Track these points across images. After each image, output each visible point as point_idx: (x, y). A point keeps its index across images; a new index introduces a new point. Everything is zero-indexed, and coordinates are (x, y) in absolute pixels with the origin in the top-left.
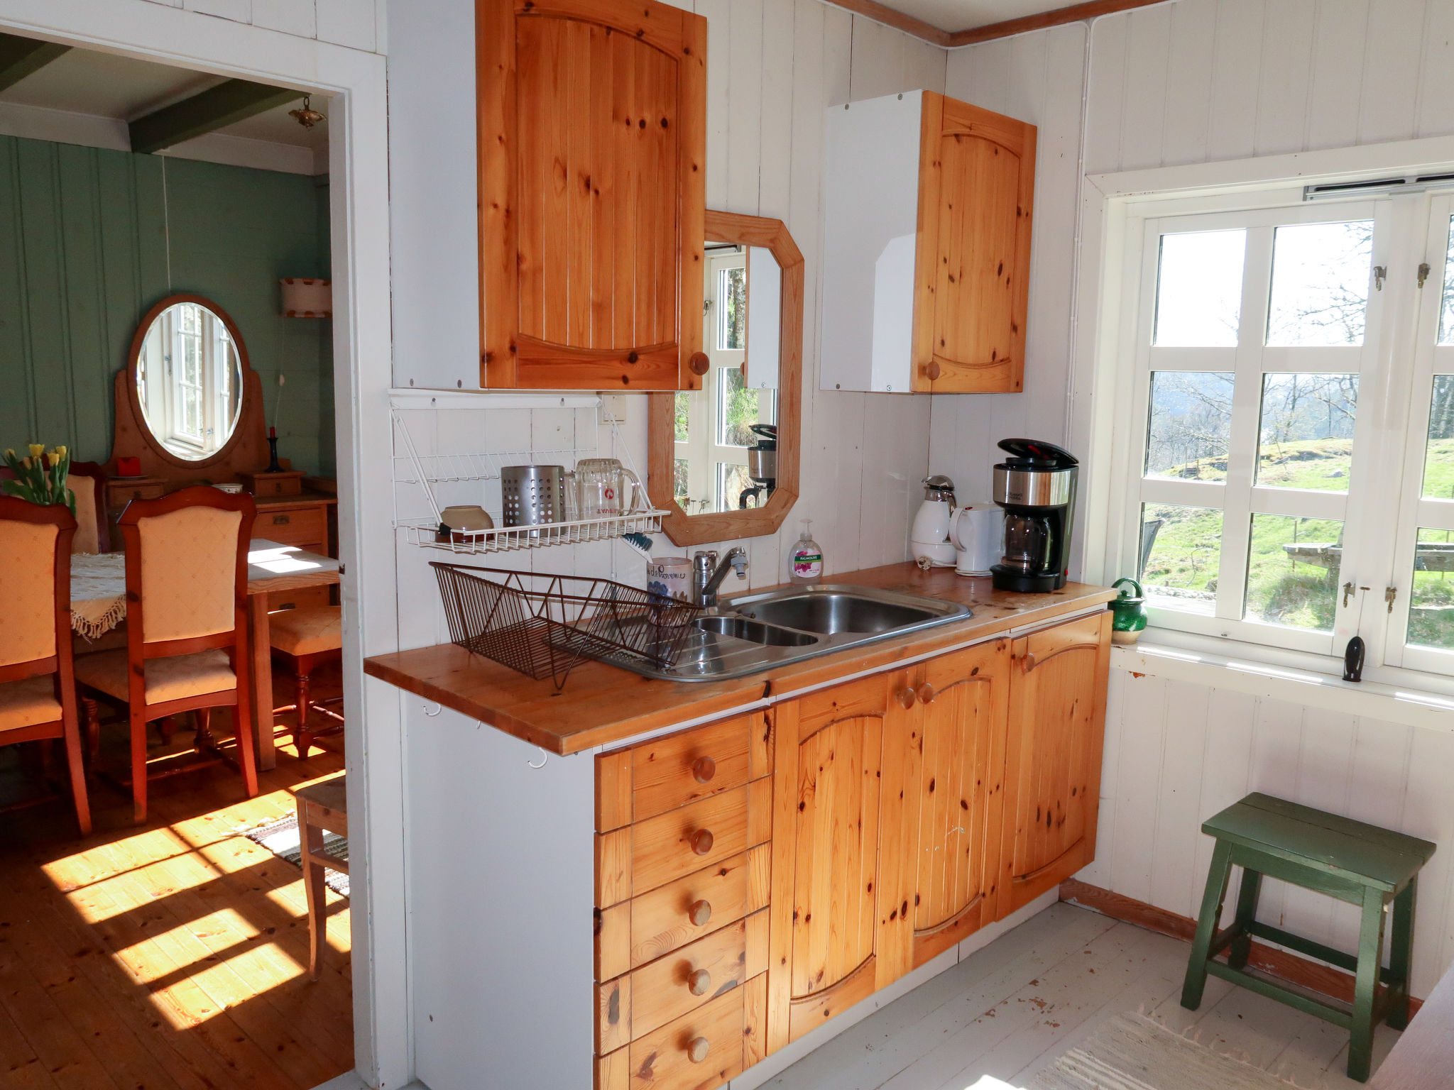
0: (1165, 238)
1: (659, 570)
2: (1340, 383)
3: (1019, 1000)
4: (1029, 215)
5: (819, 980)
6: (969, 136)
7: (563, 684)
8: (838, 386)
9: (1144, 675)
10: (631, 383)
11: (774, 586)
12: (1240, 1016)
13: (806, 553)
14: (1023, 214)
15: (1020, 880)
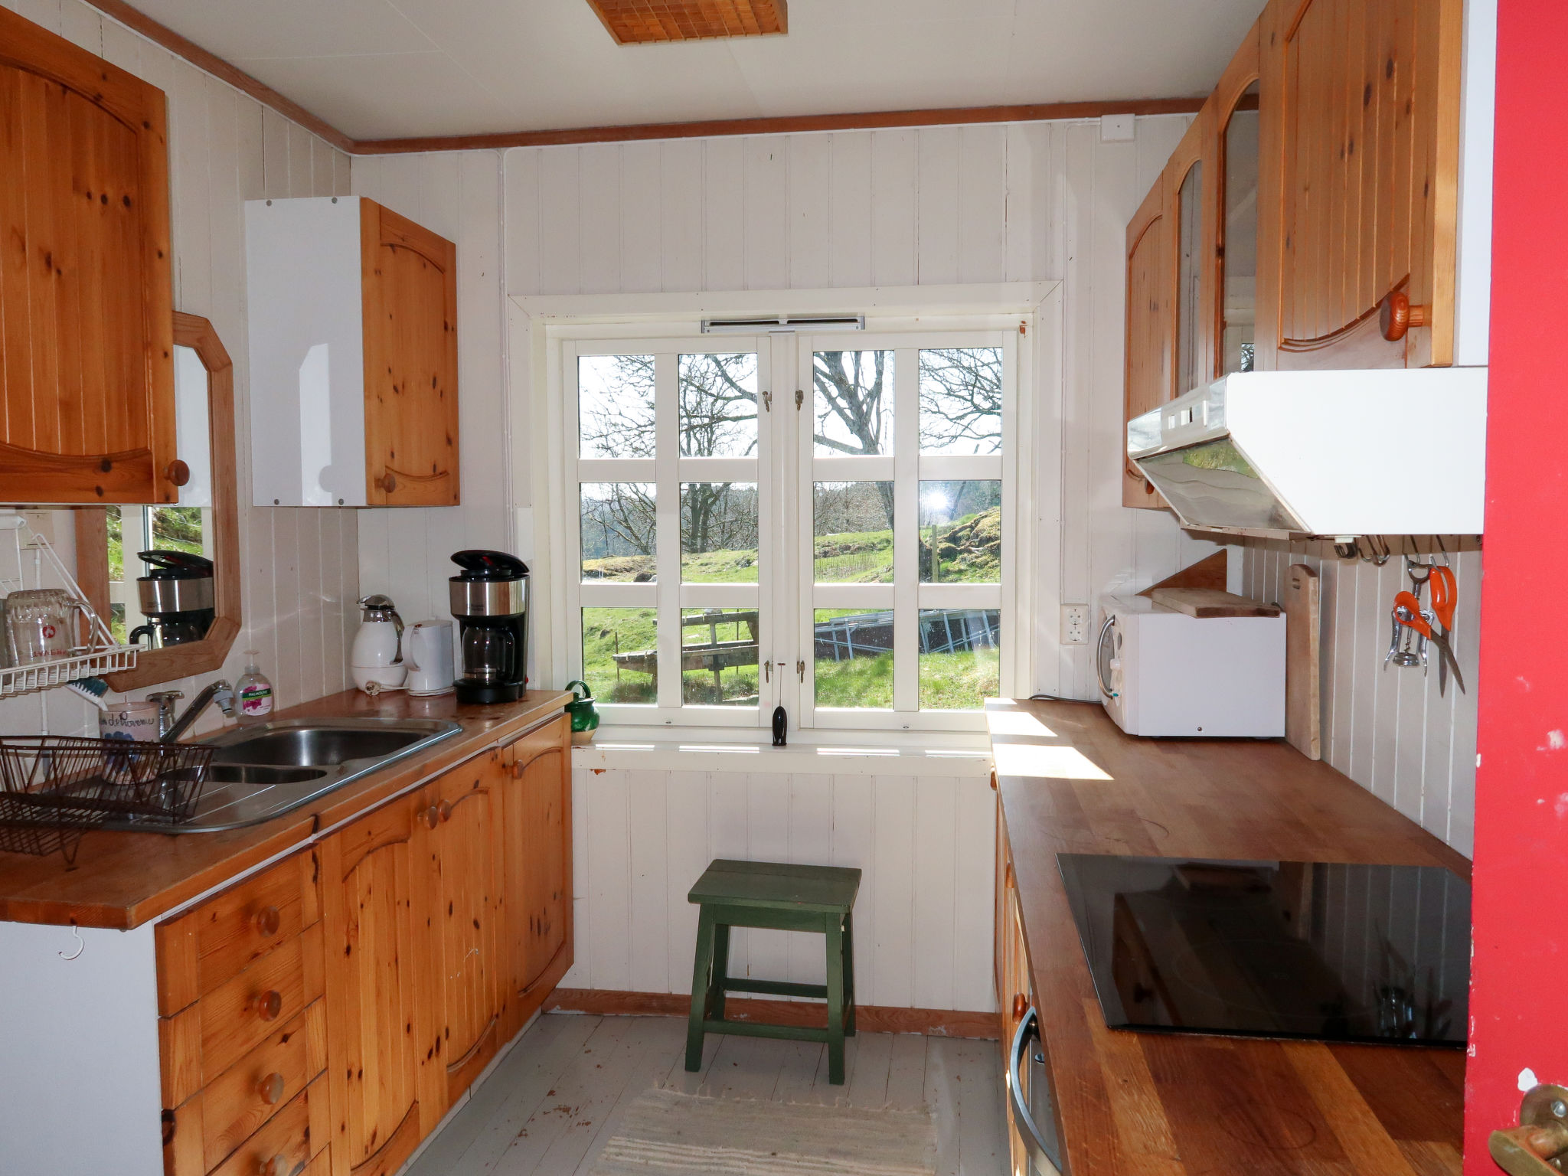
0: (580, 358)
1: (122, 718)
2: (610, 505)
3: (545, 1113)
4: (454, 330)
5: (373, 1142)
6: (402, 247)
7: (74, 855)
8: (276, 502)
9: (604, 771)
10: (106, 494)
11: (219, 730)
12: (735, 1064)
13: (255, 688)
14: (449, 327)
15: (522, 996)
